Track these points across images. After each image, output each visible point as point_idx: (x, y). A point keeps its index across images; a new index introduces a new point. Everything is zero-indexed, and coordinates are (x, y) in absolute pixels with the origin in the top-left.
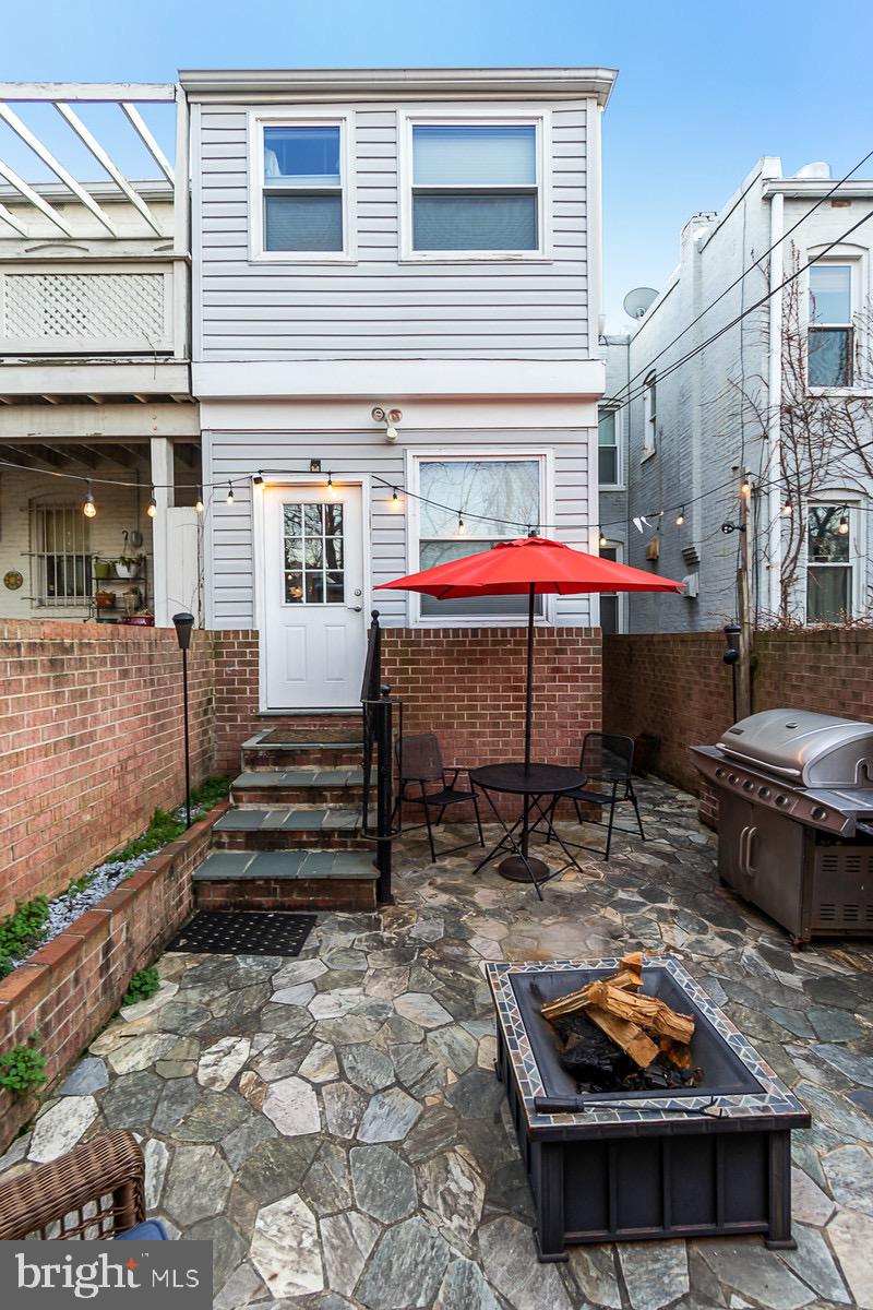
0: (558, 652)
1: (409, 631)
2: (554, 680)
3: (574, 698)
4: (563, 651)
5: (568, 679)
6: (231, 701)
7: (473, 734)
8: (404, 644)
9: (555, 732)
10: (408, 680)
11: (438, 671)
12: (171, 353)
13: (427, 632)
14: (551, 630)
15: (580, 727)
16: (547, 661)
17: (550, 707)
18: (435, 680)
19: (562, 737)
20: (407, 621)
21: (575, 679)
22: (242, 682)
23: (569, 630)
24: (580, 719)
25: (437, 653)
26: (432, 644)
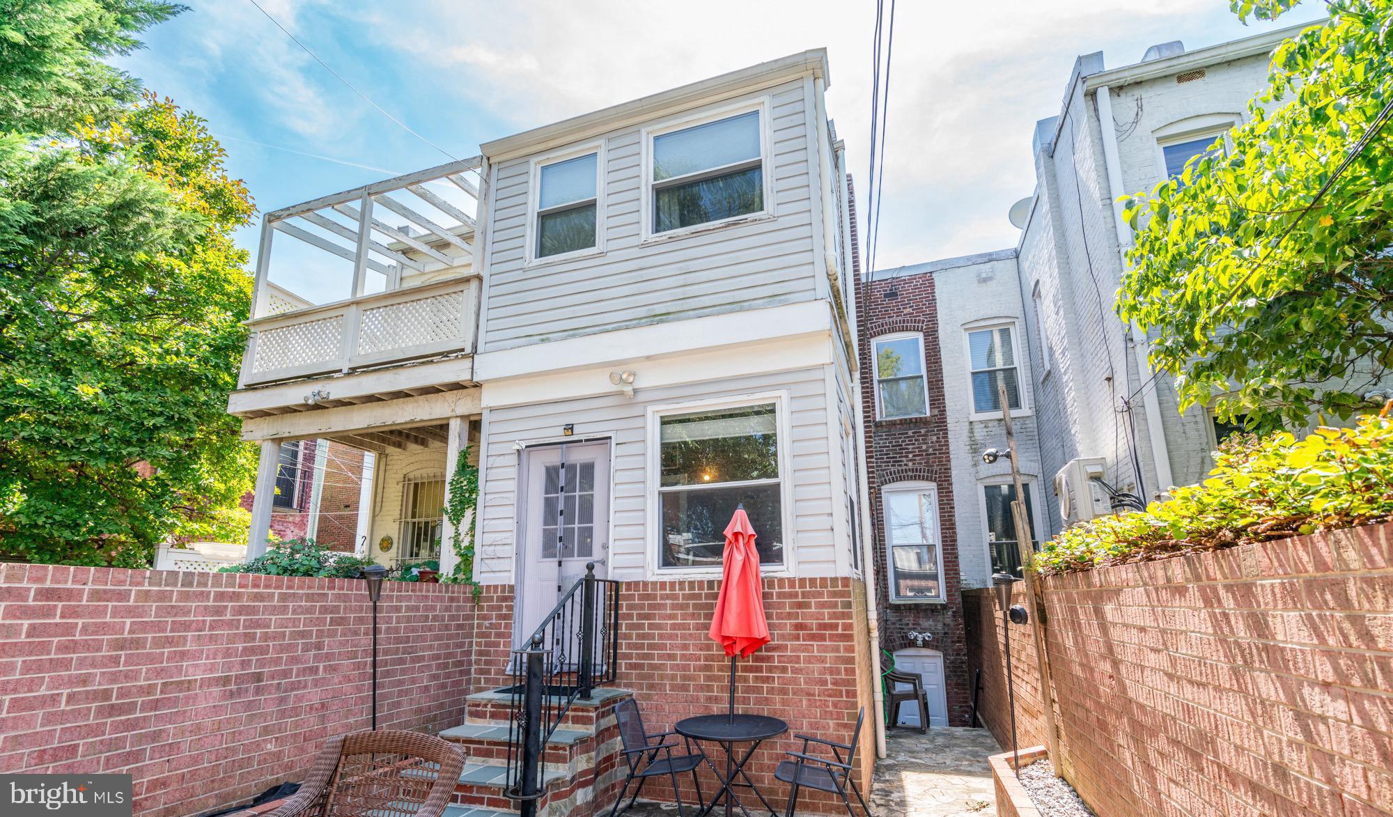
0: (800, 605)
1: (645, 584)
2: (797, 638)
3: (823, 660)
4: (808, 605)
5: (813, 637)
6: (487, 653)
7: (709, 699)
8: (642, 597)
9: (801, 701)
10: (643, 637)
11: (674, 627)
12: (463, 350)
13: (663, 584)
14: (792, 582)
15: (830, 696)
16: (789, 616)
17: (795, 671)
18: (671, 637)
19: (810, 706)
20: (645, 574)
21: (823, 638)
22: (498, 635)
23: (813, 581)
24: (830, 686)
25: (674, 607)
26: (668, 597)
